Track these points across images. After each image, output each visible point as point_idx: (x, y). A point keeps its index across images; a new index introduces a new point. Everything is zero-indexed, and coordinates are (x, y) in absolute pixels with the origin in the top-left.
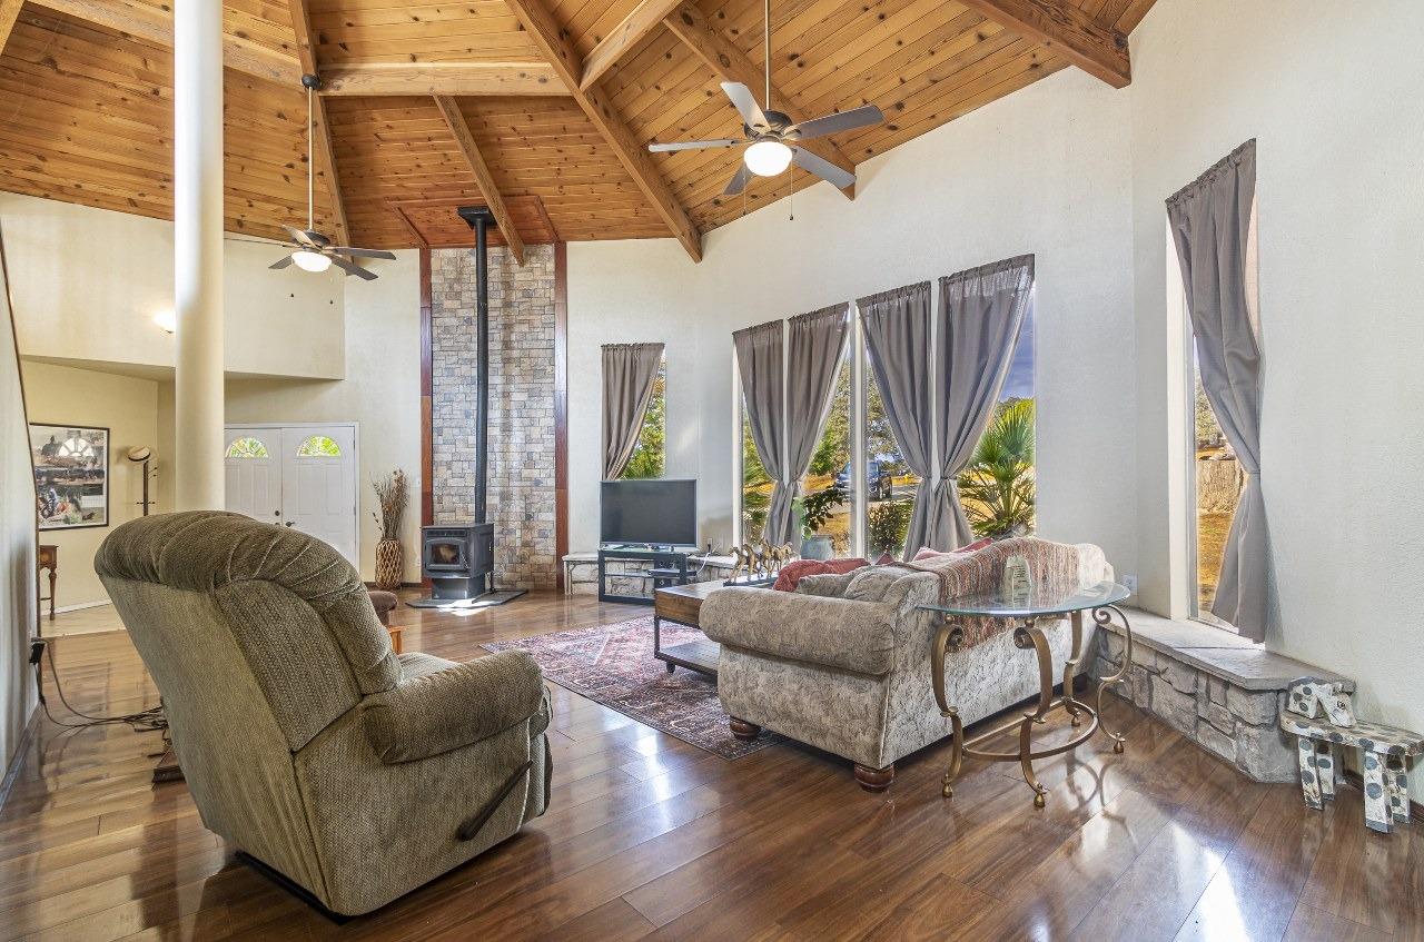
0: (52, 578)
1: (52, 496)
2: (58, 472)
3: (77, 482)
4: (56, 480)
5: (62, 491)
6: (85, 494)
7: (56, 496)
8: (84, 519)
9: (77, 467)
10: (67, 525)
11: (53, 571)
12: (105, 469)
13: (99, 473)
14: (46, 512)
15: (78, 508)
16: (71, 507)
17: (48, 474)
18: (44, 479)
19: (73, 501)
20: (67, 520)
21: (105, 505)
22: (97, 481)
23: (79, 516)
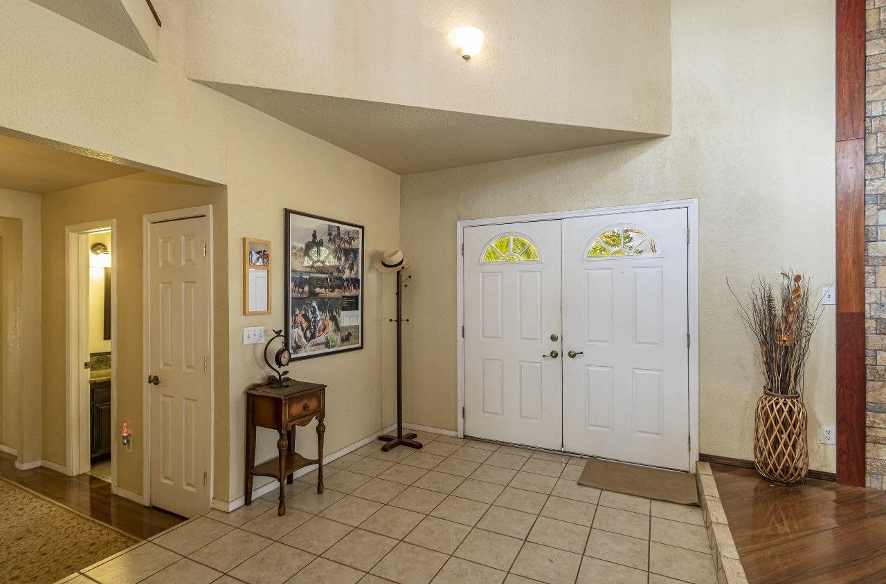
0: (320, 431)
1: (314, 312)
2: (318, 279)
3: (337, 293)
4: (318, 290)
5: (323, 305)
6: (344, 309)
7: (318, 313)
8: (343, 341)
9: (336, 274)
10: (328, 350)
11: (321, 421)
12: (360, 278)
13: (355, 282)
14: (308, 334)
15: (338, 328)
16: (331, 325)
17: (310, 282)
18: (306, 288)
19: (333, 319)
20: (327, 344)
21: (360, 324)
22: (354, 292)
23: (337, 338)
